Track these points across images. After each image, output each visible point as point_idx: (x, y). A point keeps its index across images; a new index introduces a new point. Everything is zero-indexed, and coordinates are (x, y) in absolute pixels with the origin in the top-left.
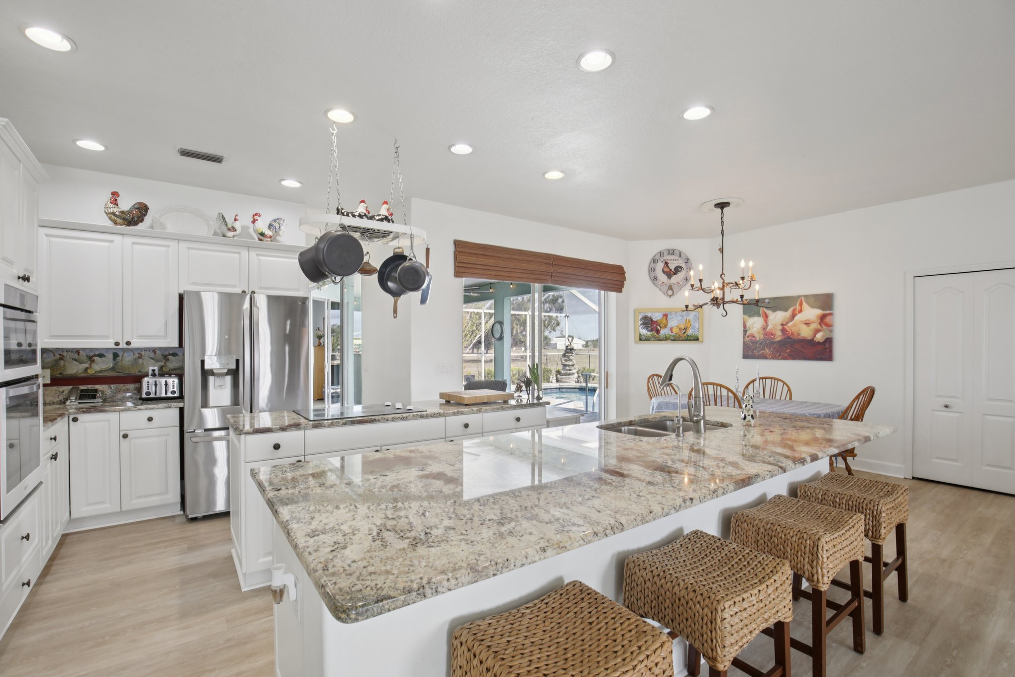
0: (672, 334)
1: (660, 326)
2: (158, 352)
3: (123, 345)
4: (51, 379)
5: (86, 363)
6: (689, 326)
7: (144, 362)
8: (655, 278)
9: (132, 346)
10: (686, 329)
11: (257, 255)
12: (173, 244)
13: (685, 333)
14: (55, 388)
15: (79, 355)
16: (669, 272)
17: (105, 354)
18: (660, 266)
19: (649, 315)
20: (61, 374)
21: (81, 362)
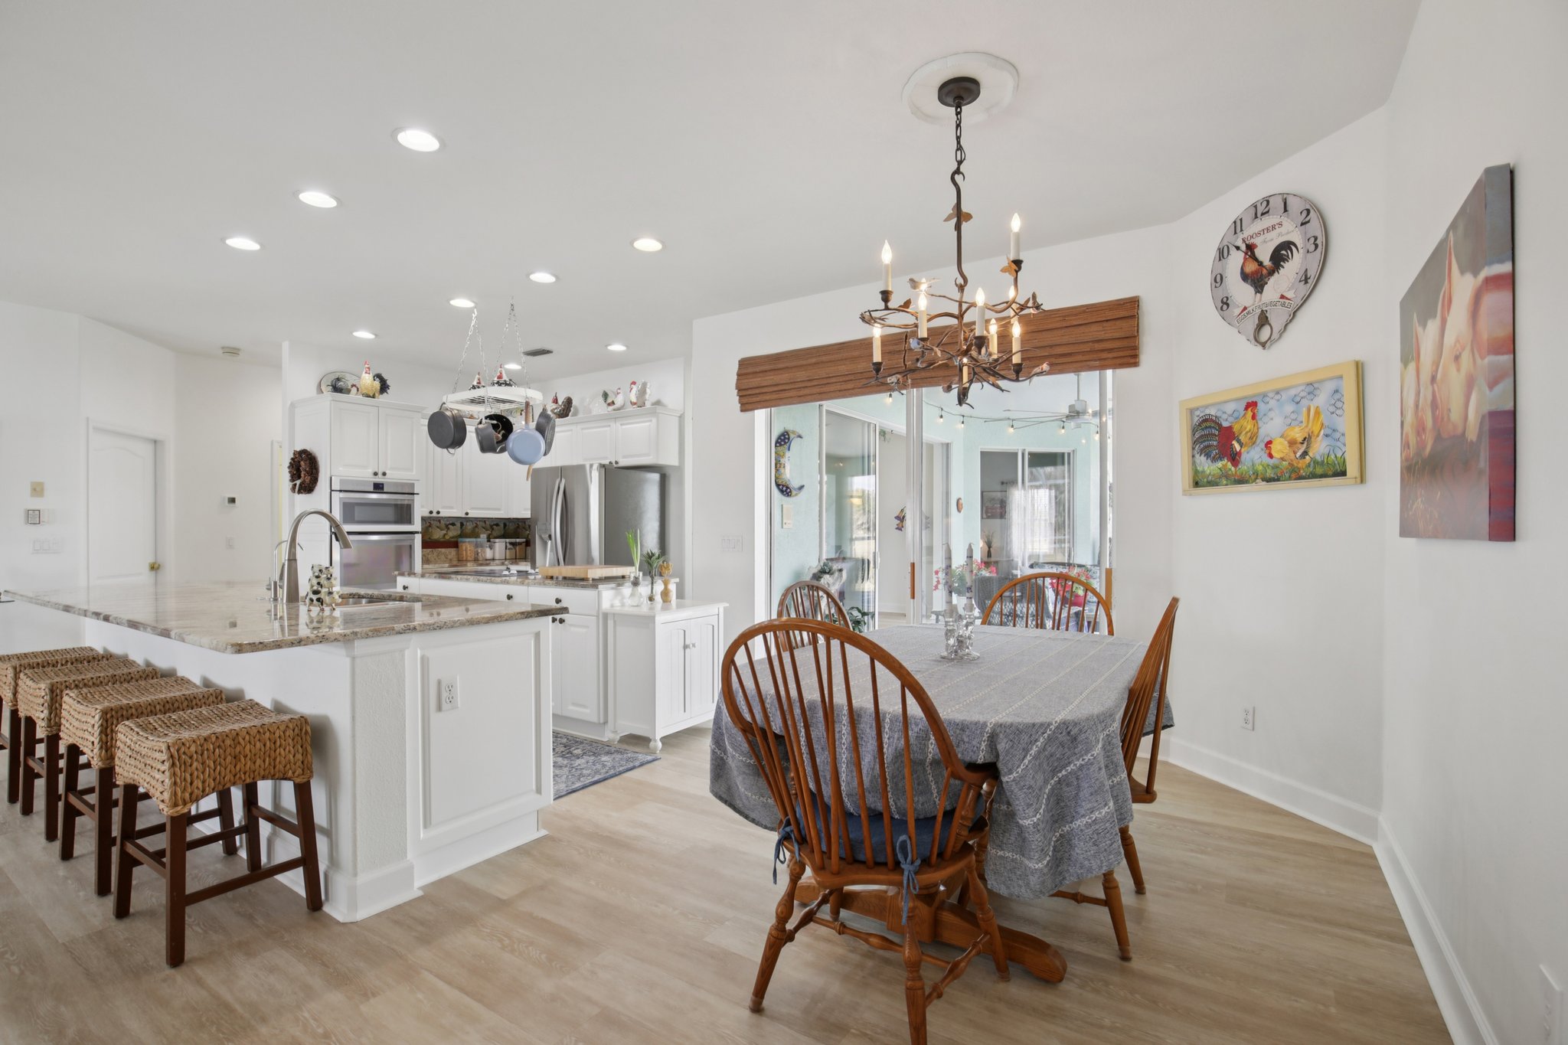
0: (1271, 462)
1: (1239, 441)
6: (1316, 429)
8: (1225, 304)
10: (1307, 440)
13: (1305, 453)
16: (1256, 272)
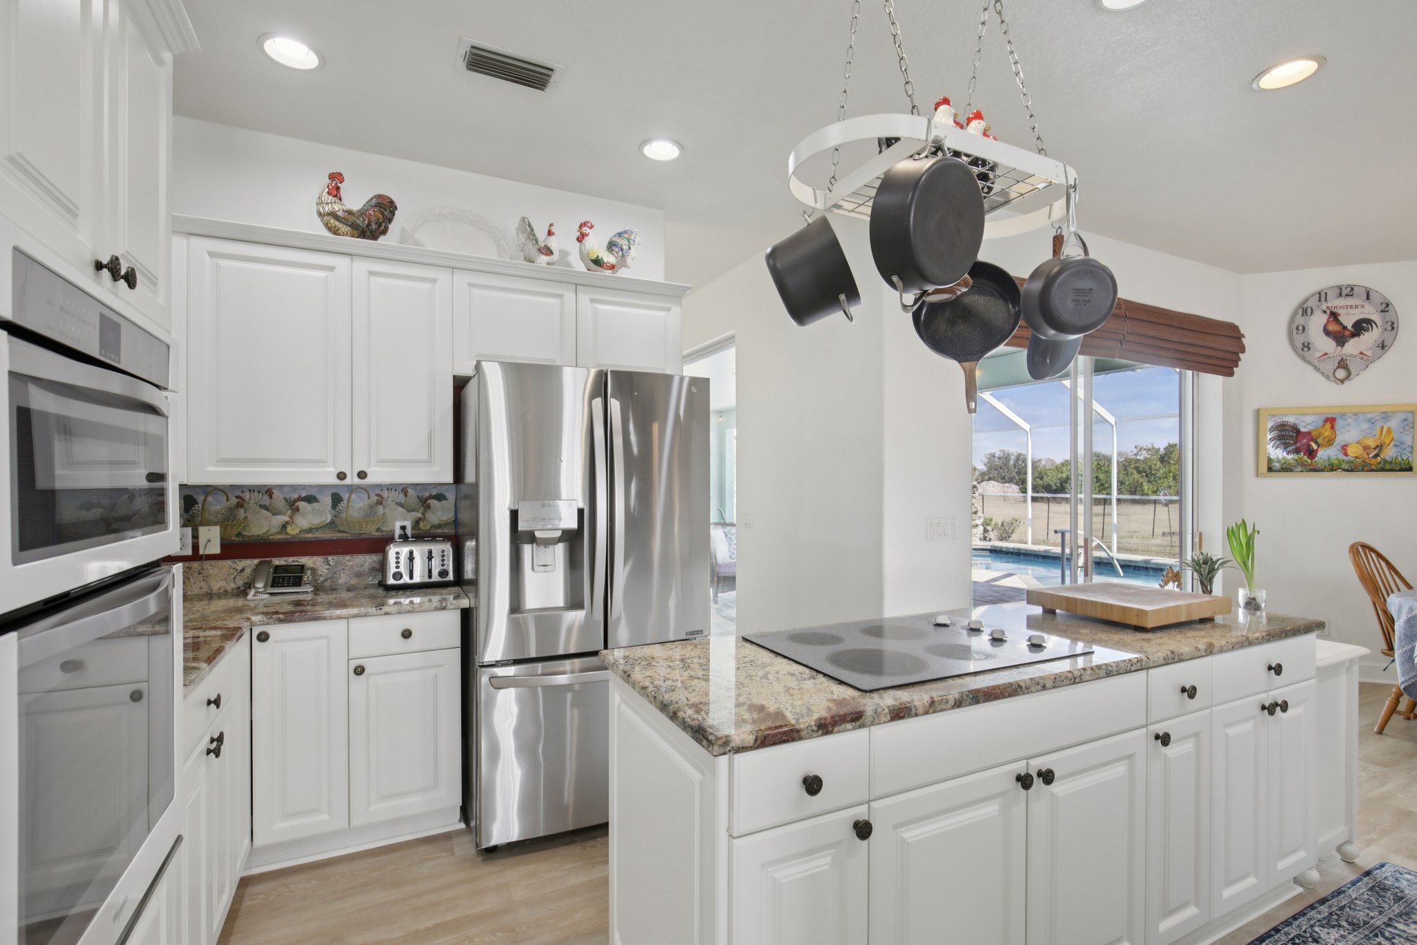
0: (1346, 458)
1: (1316, 442)
2: (411, 492)
3: (352, 479)
4: (223, 546)
5: (285, 515)
6: (1387, 441)
7: (387, 511)
8: (1307, 346)
9: (370, 480)
10: (1380, 447)
11: (592, 301)
12: (443, 276)
13: (1376, 456)
14: (229, 563)
15: (271, 497)
16: (1339, 332)
17: (318, 496)
18: (1318, 321)
19: (1291, 420)
20: (239, 534)
21: (275, 513)
